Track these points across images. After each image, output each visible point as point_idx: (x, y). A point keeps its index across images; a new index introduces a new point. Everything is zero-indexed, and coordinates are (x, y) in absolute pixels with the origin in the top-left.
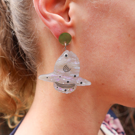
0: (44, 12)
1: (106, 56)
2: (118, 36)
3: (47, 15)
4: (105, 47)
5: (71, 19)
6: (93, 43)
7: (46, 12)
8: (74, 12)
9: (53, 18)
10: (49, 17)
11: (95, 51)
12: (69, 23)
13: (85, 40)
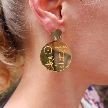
0: (39, 10)
5: (63, 18)
6: (80, 38)
7: (41, 10)
9: (46, 15)
11: (82, 45)
12: (61, 21)
13: (73, 35)
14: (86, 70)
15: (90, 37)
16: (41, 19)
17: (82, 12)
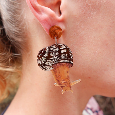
0: (35, 5)
1: (95, 52)
2: (108, 33)
3: (38, 8)
4: (94, 44)
5: (62, 14)
7: (38, 5)
8: (66, 7)
9: (43, 11)
10: (40, 10)
11: (84, 47)
12: (60, 18)
14: (89, 78)
15: (94, 38)
16: (37, 14)
17: (85, 8)
